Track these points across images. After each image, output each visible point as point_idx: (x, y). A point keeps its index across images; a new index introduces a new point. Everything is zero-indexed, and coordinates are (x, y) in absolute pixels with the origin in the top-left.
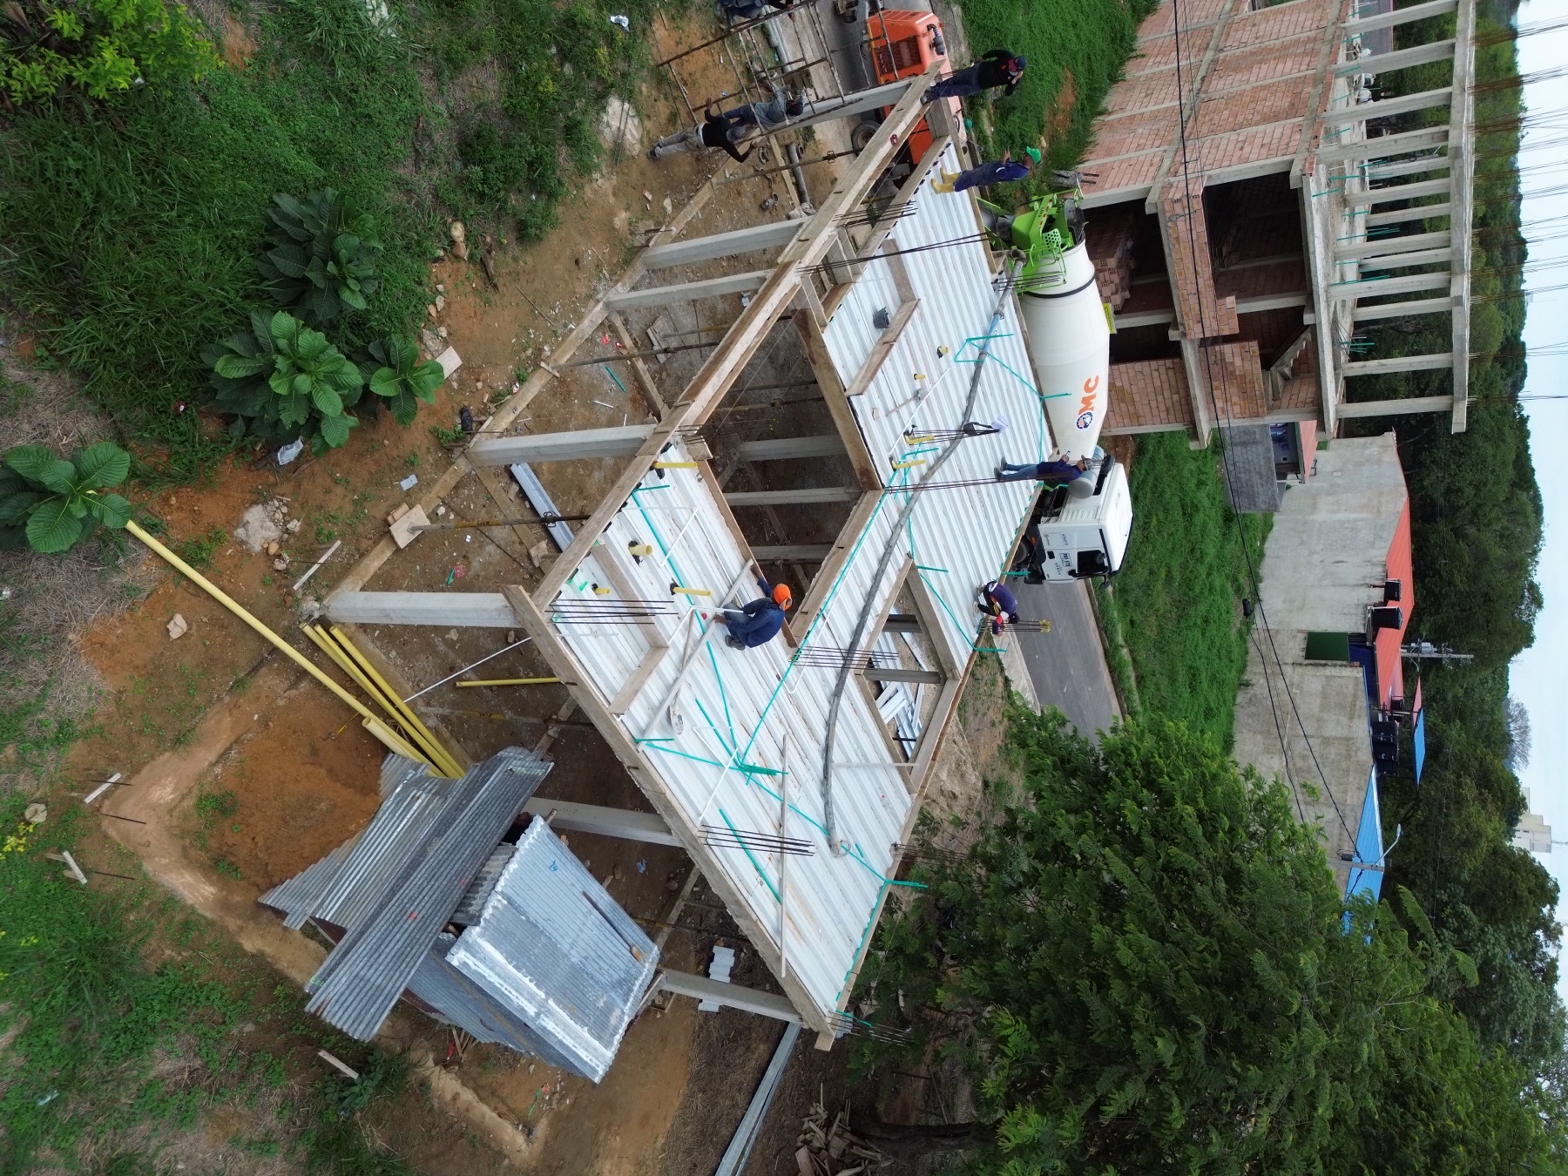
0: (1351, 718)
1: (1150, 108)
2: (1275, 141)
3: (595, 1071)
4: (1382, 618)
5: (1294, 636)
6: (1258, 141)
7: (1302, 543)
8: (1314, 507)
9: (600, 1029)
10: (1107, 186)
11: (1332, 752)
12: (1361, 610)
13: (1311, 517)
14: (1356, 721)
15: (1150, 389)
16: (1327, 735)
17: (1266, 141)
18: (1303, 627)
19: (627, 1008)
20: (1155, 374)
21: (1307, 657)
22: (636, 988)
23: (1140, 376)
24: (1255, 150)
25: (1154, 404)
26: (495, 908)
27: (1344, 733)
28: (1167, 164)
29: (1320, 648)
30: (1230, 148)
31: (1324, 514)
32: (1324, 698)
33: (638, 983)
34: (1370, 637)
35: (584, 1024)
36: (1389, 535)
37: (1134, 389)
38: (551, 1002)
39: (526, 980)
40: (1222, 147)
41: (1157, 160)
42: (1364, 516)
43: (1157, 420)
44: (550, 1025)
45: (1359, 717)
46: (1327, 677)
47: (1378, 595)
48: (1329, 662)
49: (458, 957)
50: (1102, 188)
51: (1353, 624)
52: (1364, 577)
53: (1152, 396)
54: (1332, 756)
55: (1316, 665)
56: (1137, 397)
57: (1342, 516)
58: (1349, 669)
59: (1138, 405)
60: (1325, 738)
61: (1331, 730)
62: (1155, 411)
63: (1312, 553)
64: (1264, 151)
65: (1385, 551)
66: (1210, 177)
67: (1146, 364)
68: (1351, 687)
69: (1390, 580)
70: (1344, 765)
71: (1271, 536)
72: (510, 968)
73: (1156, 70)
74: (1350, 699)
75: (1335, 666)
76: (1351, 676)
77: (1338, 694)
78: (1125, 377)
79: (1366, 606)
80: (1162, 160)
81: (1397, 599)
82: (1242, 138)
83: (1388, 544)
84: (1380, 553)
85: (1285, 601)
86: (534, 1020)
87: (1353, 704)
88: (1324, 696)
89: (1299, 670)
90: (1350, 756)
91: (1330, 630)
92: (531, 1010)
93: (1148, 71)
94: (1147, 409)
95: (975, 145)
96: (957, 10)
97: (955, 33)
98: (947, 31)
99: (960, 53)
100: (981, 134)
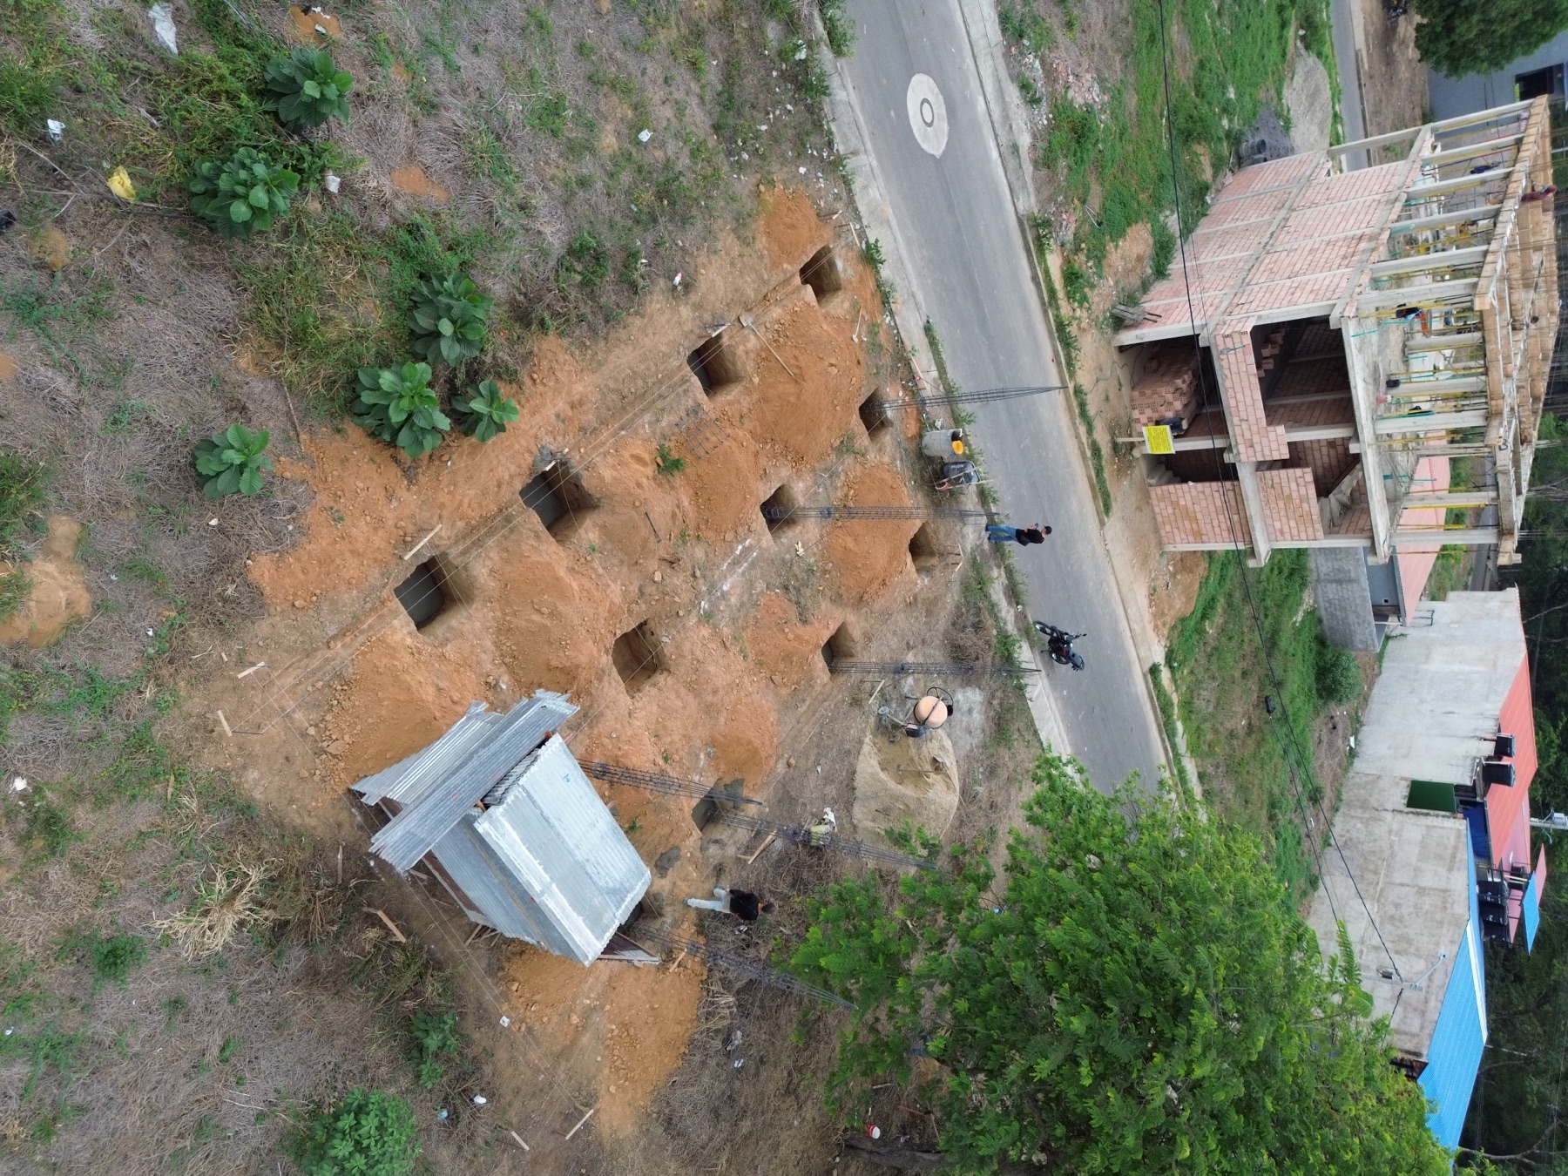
0: (1450, 869)
1: (1221, 258)
2: (1324, 288)
3: (587, 957)
4: (1495, 773)
5: (1397, 783)
6: (1308, 288)
7: (1413, 691)
8: (1428, 657)
9: (595, 923)
10: (1170, 321)
11: (1427, 903)
12: (1469, 762)
13: (1424, 667)
14: (1455, 873)
15: (1212, 508)
16: (1423, 885)
17: (1316, 287)
18: (1407, 775)
19: (618, 914)
20: (1216, 495)
21: (1409, 805)
22: (628, 899)
23: (1202, 496)
24: (1305, 295)
25: (1215, 523)
26: (516, 797)
27: (1442, 885)
28: (1225, 305)
29: (1424, 797)
30: (1283, 293)
31: (1438, 664)
32: (1424, 847)
33: (630, 896)
34: (1479, 790)
35: (580, 914)
36: (1504, 690)
37: (1197, 508)
38: (554, 886)
39: (536, 862)
40: (1276, 292)
41: (1217, 301)
42: (1480, 668)
43: (1219, 538)
44: (551, 904)
45: (1459, 869)
46: (1428, 827)
47: (1489, 748)
48: (1432, 812)
49: (482, 826)
50: (1165, 324)
51: (1460, 774)
52: (1476, 730)
53: (1214, 515)
54: (1427, 907)
55: (1418, 814)
56: (1199, 516)
57: (1456, 667)
58: (1452, 820)
59: (1201, 523)
60: (1420, 888)
61: (1427, 880)
62: (1217, 530)
63: (1422, 702)
64: (1312, 297)
65: (1499, 705)
66: (1260, 317)
67: (1207, 484)
68: (1452, 839)
69: (1503, 735)
70: (1438, 916)
71: (1381, 681)
72: (524, 848)
73: (1233, 225)
74: (1450, 851)
75: (1437, 816)
76: (1455, 827)
77: (1438, 845)
78: (1188, 496)
79: (1475, 758)
80: (1221, 302)
81: (1510, 755)
82: (1295, 285)
83: (1503, 698)
84: (1494, 707)
85: (1389, 748)
86: (539, 896)
87: (1454, 856)
88: (1423, 845)
89: (1399, 817)
90: (1445, 908)
91: (1435, 780)
92: (538, 888)
93: (1226, 226)
94: (1209, 527)
95: (1041, 280)
96: (1028, 168)
97: (1024, 187)
98: (1017, 185)
99: (1029, 203)
100: (1047, 272)
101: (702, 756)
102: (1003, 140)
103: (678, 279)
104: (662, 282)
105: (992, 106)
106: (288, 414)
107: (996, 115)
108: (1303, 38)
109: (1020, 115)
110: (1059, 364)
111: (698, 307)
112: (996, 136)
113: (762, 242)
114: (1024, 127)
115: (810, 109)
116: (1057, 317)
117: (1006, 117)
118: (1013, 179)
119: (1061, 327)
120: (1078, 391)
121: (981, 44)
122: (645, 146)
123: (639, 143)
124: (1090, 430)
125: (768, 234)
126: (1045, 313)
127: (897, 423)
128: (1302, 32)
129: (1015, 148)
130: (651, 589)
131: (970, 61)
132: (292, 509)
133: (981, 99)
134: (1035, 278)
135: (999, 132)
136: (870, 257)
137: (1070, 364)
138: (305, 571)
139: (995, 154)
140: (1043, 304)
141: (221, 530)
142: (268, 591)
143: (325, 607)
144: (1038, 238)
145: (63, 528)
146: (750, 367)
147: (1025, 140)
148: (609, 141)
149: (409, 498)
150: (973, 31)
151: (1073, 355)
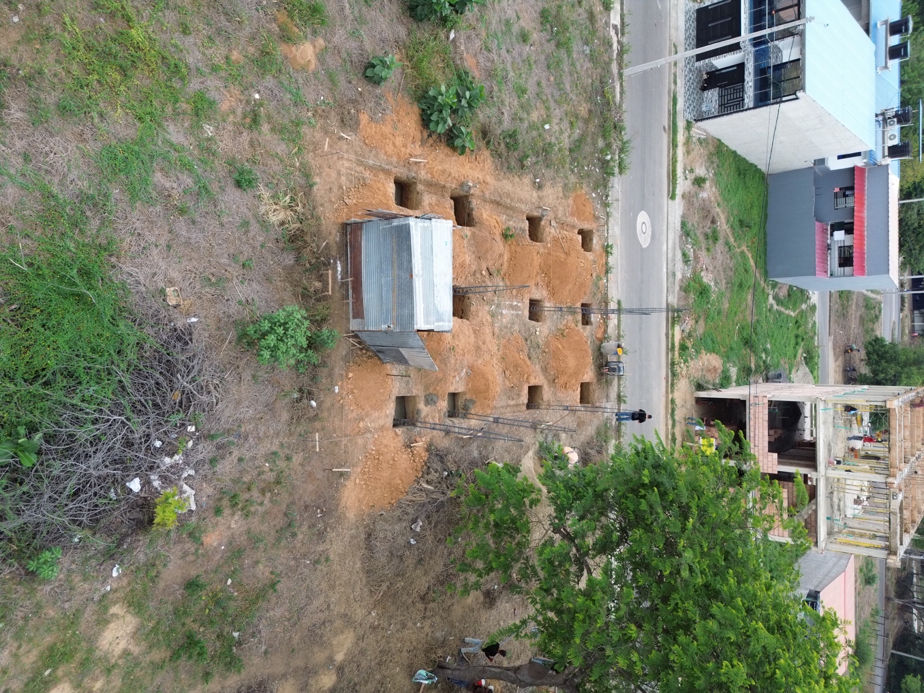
50: (723, 393)
95: (669, 337)
96: (677, 288)
97: (673, 292)
98: (670, 290)
99: (674, 300)
100: (673, 335)
101: (464, 371)
102: (670, 267)
103: (538, 180)
104: (532, 176)
105: (669, 251)
106: (399, 84)
107: (670, 255)
108: (805, 358)
109: (679, 264)
110: (667, 382)
111: (540, 198)
112: (667, 264)
113: (571, 201)
114: (681, 271)
115: (604, 179)
116: (672, 359)
117: (674, 260)
118: (669, 285)
119: (673, 364)
120: (673, 401)
121: (671, 225)
122: (545, 130)
123: (543, 127)
124: (674, 426)
125: (574, 201)
126: (667, 353)
127: (594, 326)
128: (805, 355)
129: (674, 275)
130: (478, 275)
131: (665, 228)
132: (384, 110)
133: (665, 245)
134: (667, 335)
135: (669, 263)
136: (607, 250)
137: (672, 385)
138: (375, 132)
139: (665, 270)
140: (667, 348)
141: (361, 93)
142: (361, 127)
143: (374, 152)
144: (673, 318)
145: (321, 42)
146: (549, 239)
147: (679, 276)
148: (535, 116)
149: (418, 151)
150: (669, 218)
151: (675, 381)
